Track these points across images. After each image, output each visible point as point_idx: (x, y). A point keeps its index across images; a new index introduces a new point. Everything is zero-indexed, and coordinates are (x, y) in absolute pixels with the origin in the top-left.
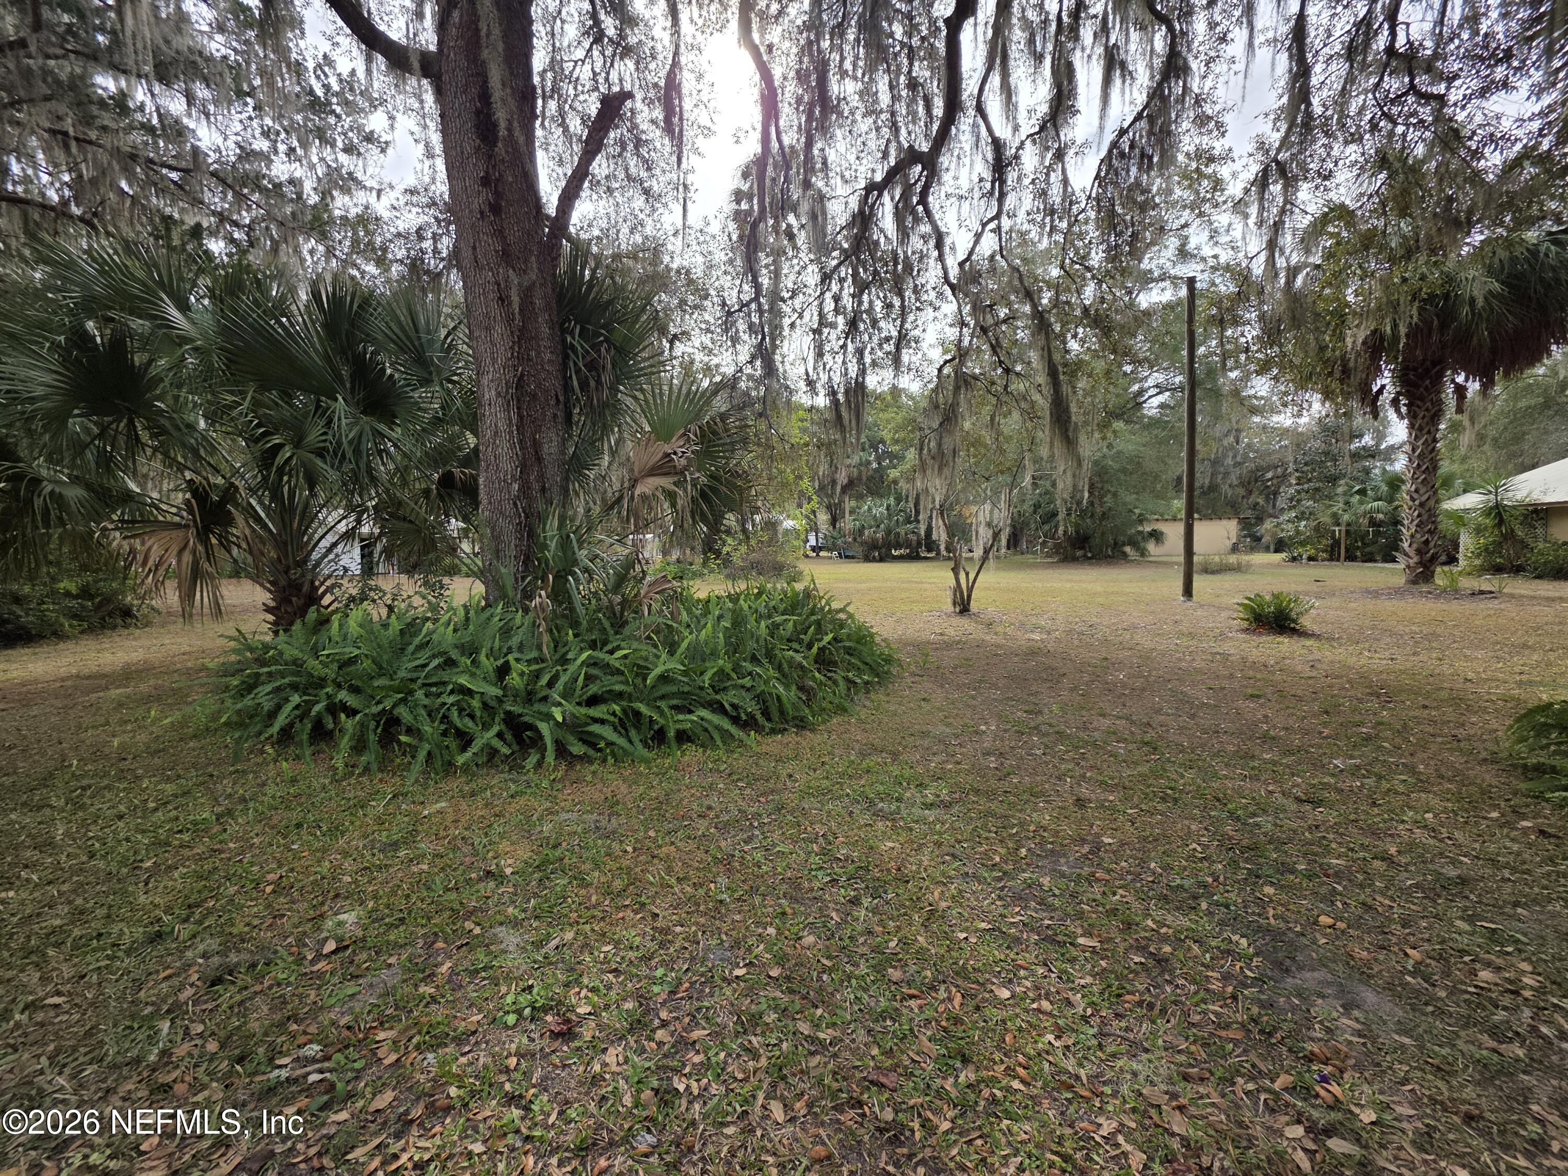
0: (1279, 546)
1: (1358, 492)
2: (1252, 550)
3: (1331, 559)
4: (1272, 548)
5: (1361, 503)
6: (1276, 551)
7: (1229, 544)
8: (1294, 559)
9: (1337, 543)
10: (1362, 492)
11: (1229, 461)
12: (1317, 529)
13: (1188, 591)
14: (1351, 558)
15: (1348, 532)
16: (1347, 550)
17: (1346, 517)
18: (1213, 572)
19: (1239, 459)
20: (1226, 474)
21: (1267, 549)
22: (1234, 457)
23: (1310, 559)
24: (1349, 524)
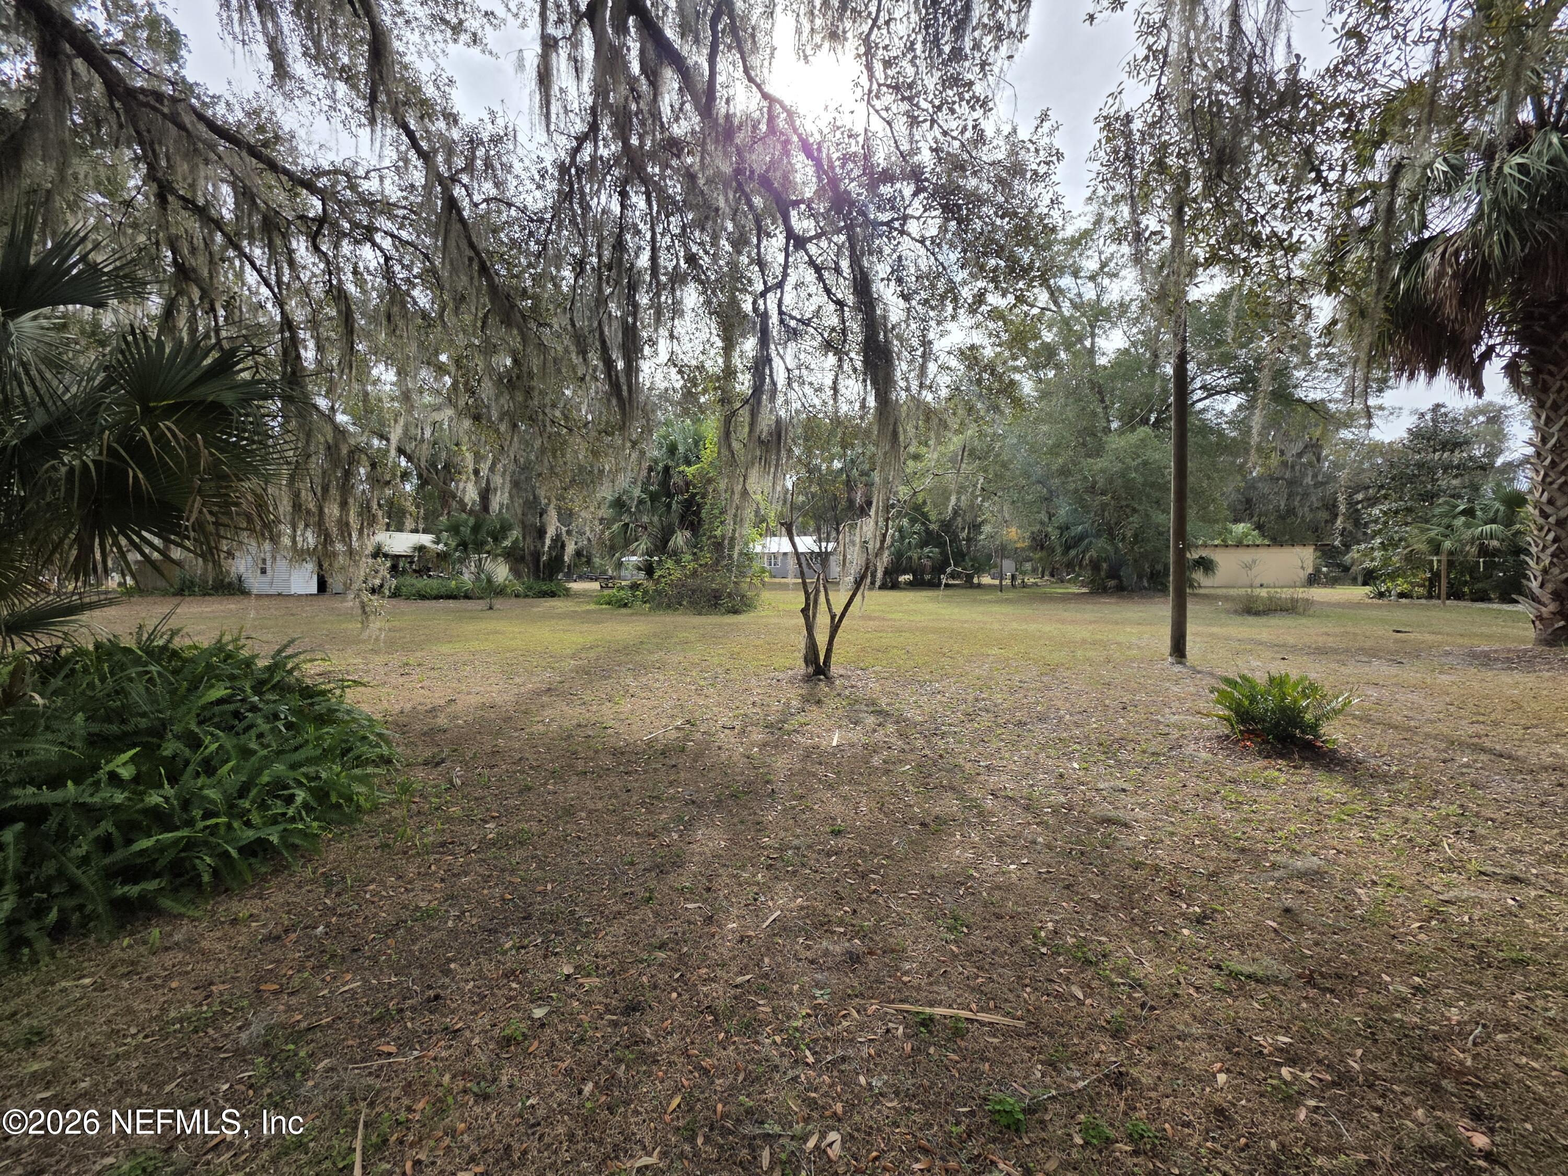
0: (1369, 577)
1: (1463, 513)
2: (1333, 582)
3: (1430, 597)
4: (1360, 579)
5: (1468, 526)
6: (1365, 584)
7: (1303, 575)
8: (1381, 595)
9: (1436, 576)
10: (1469, 512)
11: (1309, 480)
12: (1408, 558)
13: (1179, 649)
14: (1455, 594)
15: (1451, 564)
16: (1451, 585)
17: (1447, 544)
18: (1257, 613)
19: (1320, 478)
20: (1306, 495)
21: (1354, 582)
22: (1315, 476)
23: (1402, 595)
24: (1451, 553)
